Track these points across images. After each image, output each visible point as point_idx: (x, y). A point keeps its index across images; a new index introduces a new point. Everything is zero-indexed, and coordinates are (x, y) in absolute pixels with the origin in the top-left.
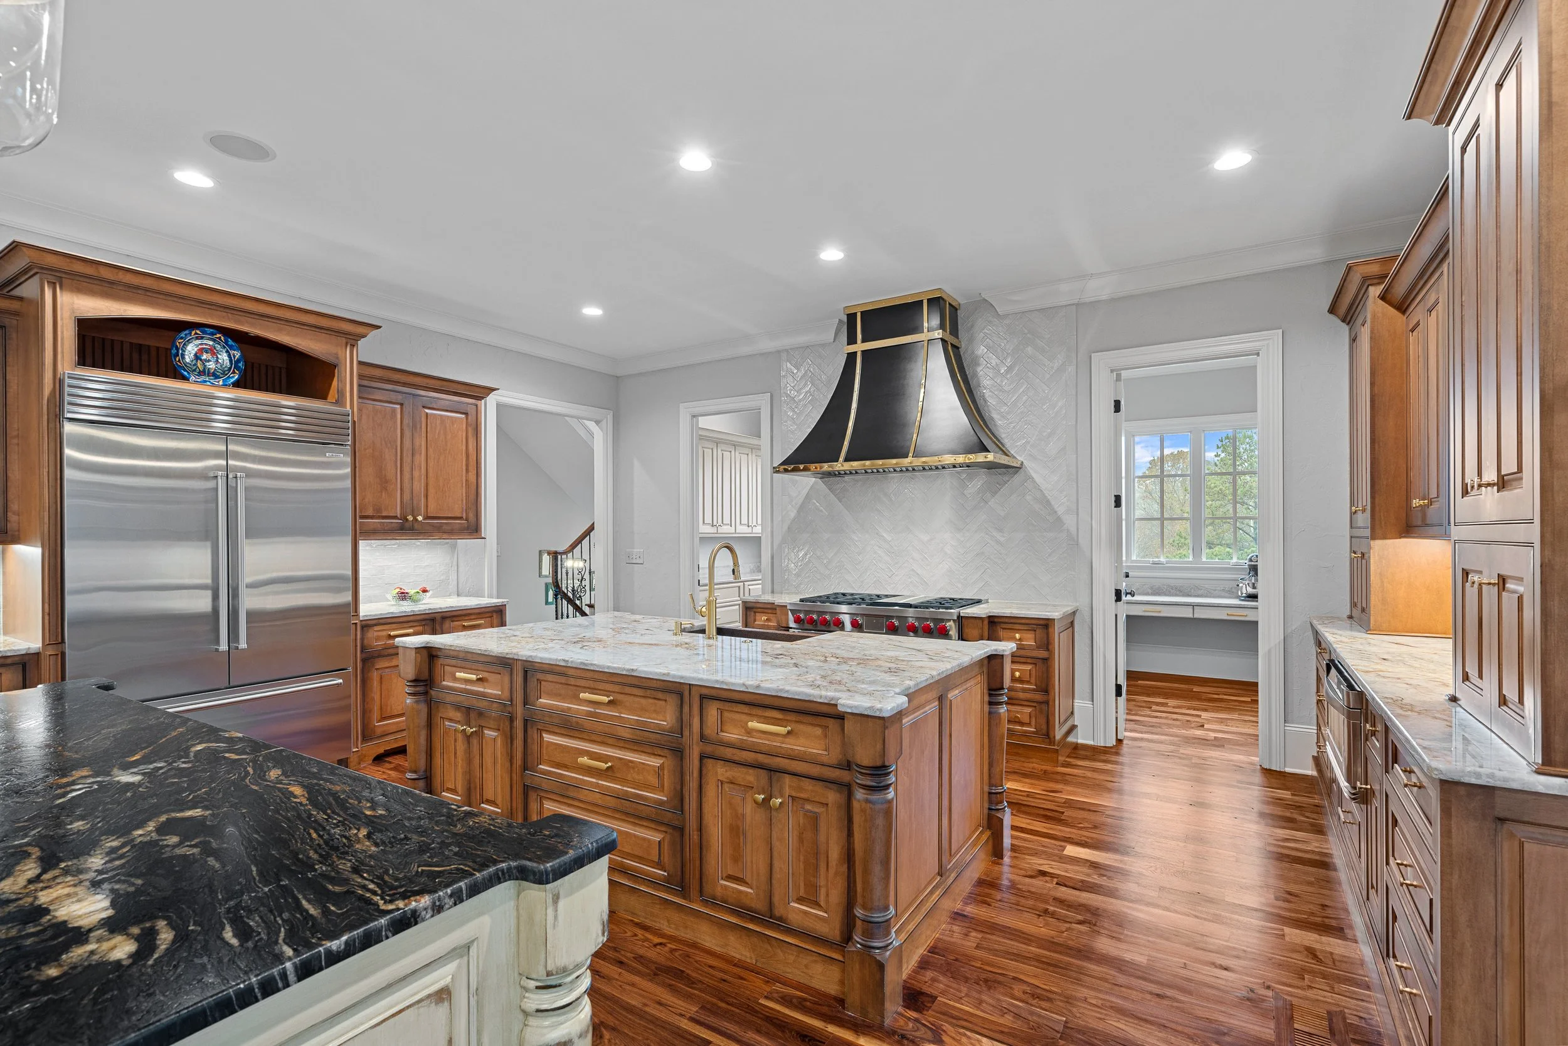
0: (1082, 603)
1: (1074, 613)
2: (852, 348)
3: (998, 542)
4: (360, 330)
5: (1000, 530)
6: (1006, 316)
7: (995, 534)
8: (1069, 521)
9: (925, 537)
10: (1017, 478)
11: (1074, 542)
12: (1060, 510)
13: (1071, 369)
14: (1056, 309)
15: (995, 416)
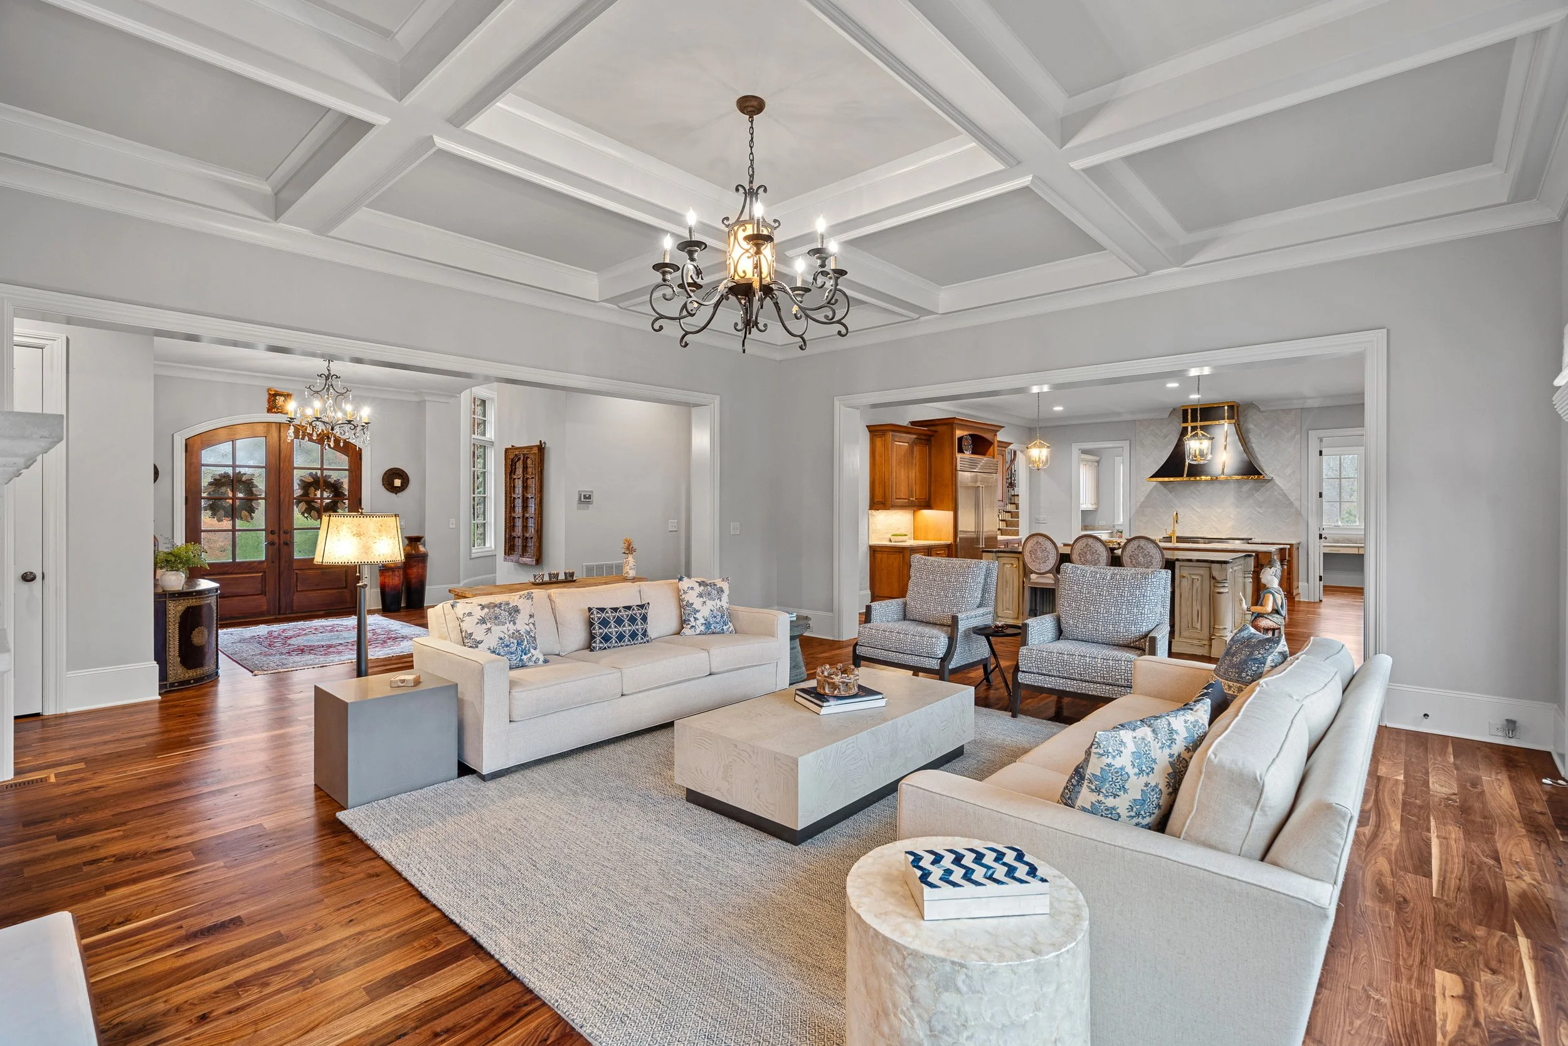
0: (1303, 540)
1: (1299, 544)
2: (1185, 425)
3: (1259, 512)
4: (996, 429)
5: (1260, 507)
6: (1264, 412)
7: (1257, 509)
8: (1297, 504)
9: (1219, 511)
10: (1269, 484)
11: (1298, 513)
12: (1292, 499)
13: (1298, 436)
14: (1291, 410)
15: (1258, 456)
